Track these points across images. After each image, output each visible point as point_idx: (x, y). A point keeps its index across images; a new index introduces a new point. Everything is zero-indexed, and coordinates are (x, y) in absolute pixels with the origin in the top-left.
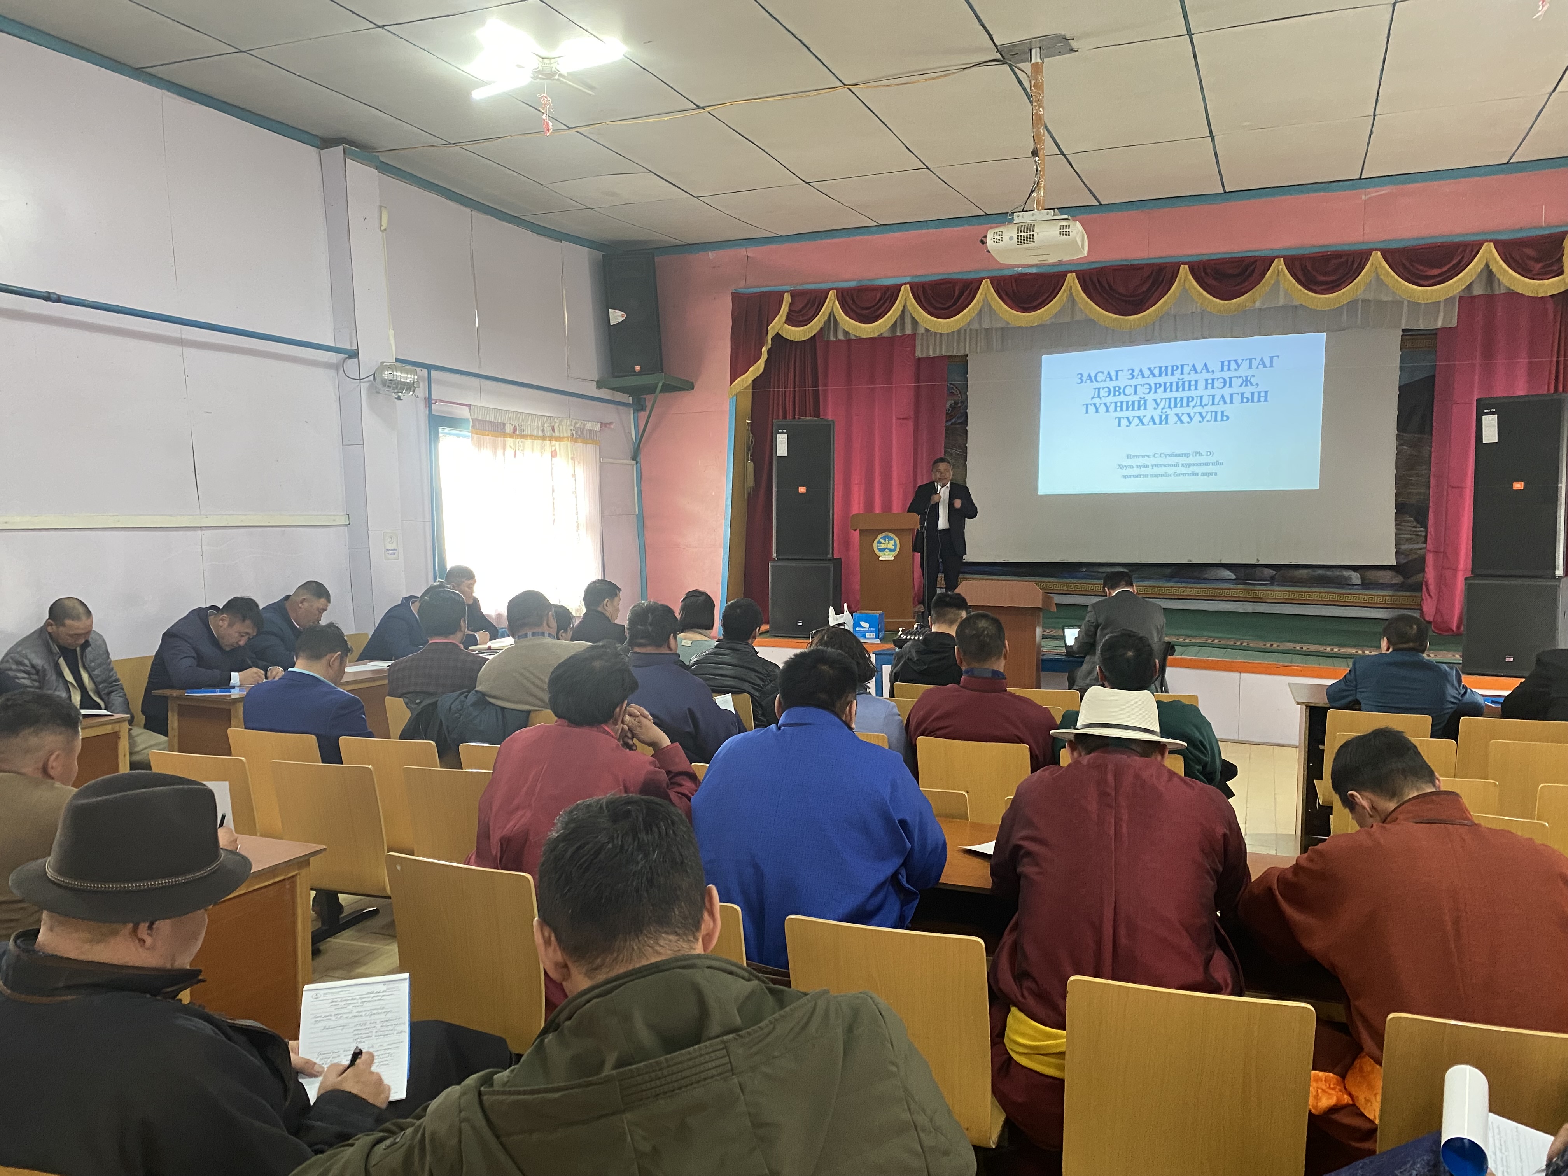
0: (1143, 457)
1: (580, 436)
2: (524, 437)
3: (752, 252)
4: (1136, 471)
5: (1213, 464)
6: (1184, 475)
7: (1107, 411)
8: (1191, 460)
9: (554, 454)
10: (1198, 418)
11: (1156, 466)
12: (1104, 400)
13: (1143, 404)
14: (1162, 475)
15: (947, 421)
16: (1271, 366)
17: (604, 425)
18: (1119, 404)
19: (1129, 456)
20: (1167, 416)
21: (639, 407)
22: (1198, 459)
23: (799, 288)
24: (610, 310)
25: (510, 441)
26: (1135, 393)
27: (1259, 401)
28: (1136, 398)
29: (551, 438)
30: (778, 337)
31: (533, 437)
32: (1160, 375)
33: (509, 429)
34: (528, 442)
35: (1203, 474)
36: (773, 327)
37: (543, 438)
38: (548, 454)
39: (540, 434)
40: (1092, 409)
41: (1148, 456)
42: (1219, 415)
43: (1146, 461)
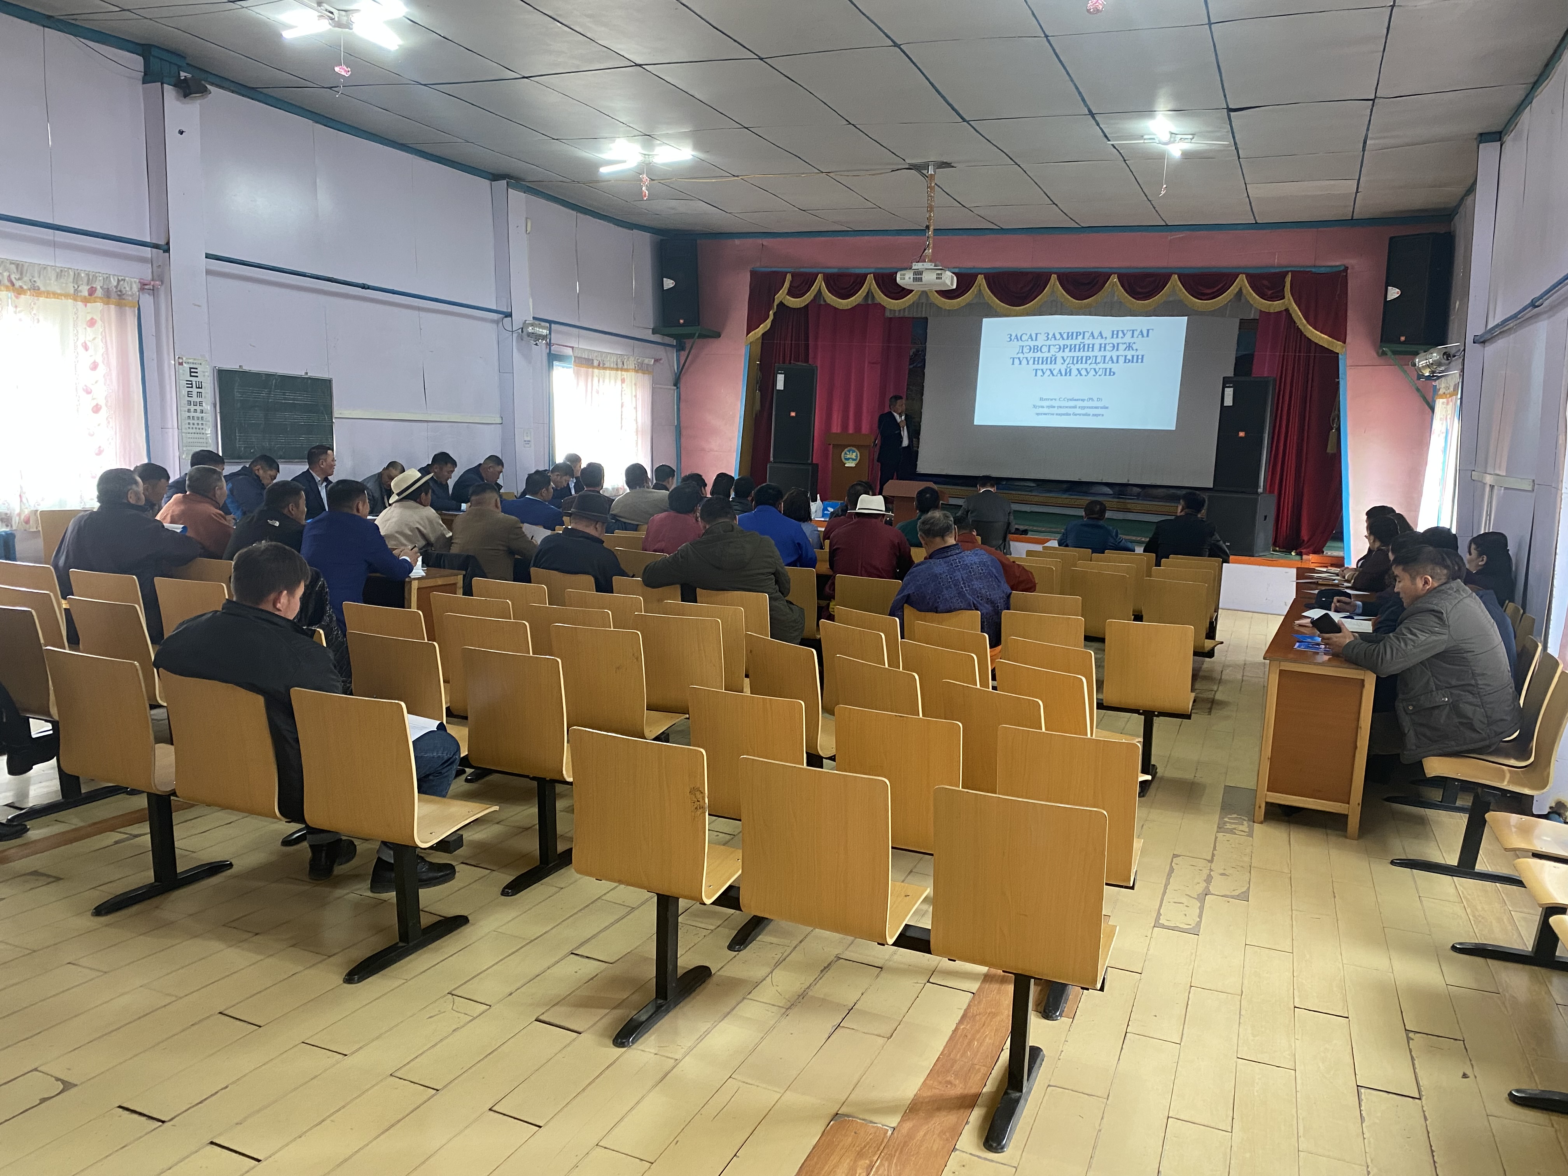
0: (1052, 400)
1: (641, 368)
2: (605, 368)
3: (766, 242)
4: (1045, 410)
5: (1102, 408)
6: (1080, 415)
7: (1028, 364)
8: (1085, 404)
9: (623, 381)
10: (1093, 372)
11: (1061, 407)
12: (1026, 355)
13: (1054, 360)
14: (1064, 414)
15: (910, 364)
16: (1148, 336)
17: (656, 361)
18: (1036, 359)
19: (1041, 399)
20: (1070, 370)
21: (680, 348)
22: (1091, 404)
23: (797, 270)
24: (664, 279)
25: (596, 371)
26: (1049, 351)
27: (1137, 362)
28: (1049, 355)
29: (622, 370)
30: (781, 304)
31: (611, 369)
32: (1068, 338)
33: (596, 363)
34: (608, 372)
35: (1094, 415)
36: (778, 297)
37: (617, 369)
38: (619, 382)
39: (615, 366)
40: (1017, 361)
41: (1055, 399)
42: (1108, 370)
43: (1053, 403)
